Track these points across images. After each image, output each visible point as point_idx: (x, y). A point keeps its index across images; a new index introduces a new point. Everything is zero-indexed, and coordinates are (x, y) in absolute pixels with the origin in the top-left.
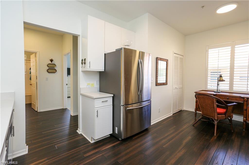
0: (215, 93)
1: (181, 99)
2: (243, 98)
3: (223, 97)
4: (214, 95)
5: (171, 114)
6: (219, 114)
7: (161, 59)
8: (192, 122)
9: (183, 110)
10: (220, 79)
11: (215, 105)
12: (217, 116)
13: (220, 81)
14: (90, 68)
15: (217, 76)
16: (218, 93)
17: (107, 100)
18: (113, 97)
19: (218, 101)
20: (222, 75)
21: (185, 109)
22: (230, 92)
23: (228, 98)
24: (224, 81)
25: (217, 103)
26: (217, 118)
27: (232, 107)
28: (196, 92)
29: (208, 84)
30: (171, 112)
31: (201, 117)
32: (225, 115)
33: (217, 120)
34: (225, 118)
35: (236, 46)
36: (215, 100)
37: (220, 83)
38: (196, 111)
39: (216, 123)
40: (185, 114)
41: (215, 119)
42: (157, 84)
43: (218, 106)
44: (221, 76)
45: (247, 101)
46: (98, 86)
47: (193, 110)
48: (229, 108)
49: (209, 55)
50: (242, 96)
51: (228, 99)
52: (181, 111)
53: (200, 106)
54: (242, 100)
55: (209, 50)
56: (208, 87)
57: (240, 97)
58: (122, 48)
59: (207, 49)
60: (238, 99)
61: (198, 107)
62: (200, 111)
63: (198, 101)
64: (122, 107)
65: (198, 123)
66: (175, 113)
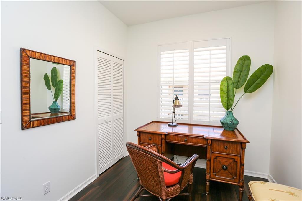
0: (167, 132)
2: (207, 139)
5: (95, 176)
6: (168, 186)
10: (176, 102)
11: (160, 173)
12: (166, 191)
13: (176, 106)
16: (174, 130)
20: (178, 96)
22: (189, 123)
23: (186, 139)
24: (182, 106)
26: (166, 196)
30: (95, 173)
32: (181, 185)
35: (195, 50)
36: (158, 161)
37: (176, 109)
44: (177, 98)
45: (211, 145)
48: (186, 169)
51: (185, 141)
54: (205, 142)
55: (162, 53)
57: (203, 137)
60: (199, 141)
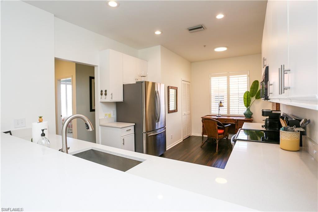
0: (217, 118)
1: (189, 125)
2: (235, 120)
3: (223, 121)
4: (216, 119)
5: (181, 140)
6: (219, 134)
7: (172, 88)
8: (200, 144)
9: (192, 136)
10: (220, 104)
11: (216, 127)
12: (218, 137)
13: (220, 106)
14: (112, 99)
15: (218, 102)
16: (220, 117)
17: (130, 129)
18: (134, 126)
19: (219, 124)
20: (221, 101)
21: (193, 134)
24: (223, 106)
25: (218, 126)
26: (219, 138)
27: (228, 127)
28: (202, 118)
29: (212, 109)
30: (181, 138)
31: (207, 139)
32: (224, 135)
33: (218, 139)
34: (223, 137)
35: (230, 77)
36: (216, 123)
37: (221, 108)
38: (203, 135)
39: (217, 141)
40: (193, 139)
41: (217, 139)
42: (169, 112)
43: (219, 128)
44: (221, 103)
45: (237, 122)
46: (115, 116)
47: (200, 135)
48: (226, 128)
49: (212, 82)
50: (235, 118)
51: (226, 121)
52: (190, 137)
53: (206, 129)
54: (235, 121)
55: (212, 78)
56: (212, 111)
57: (233, 119)
58: (143, 81)
59: (210, 77)
60: (232, 121)
61: (204, 131)
62: (206, 134)
63: (204, 125)
64: (144, 134)
65: (205, 145)
66: (185, 139)
